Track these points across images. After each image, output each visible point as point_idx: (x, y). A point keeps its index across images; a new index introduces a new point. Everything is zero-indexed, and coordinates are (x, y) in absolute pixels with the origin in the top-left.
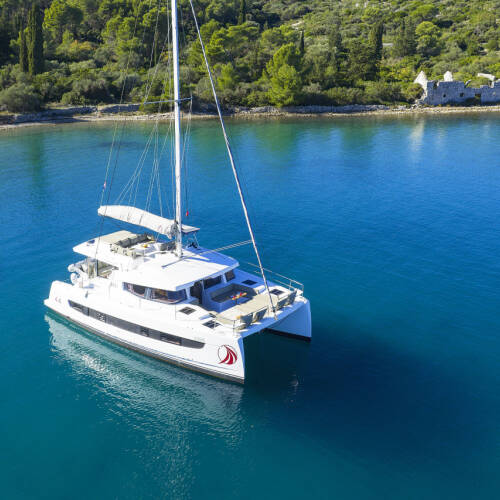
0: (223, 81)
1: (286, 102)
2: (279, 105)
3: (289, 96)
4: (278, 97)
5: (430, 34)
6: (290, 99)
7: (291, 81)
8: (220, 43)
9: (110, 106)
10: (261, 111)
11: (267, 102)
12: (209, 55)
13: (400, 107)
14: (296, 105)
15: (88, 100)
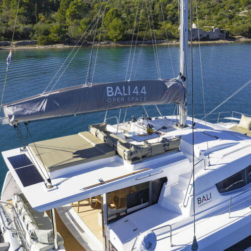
0: (81, 28)
1: (119, 38)
2: (115, 40)
3: (119, 35)
4: (114, 35)
5: (172, 11)
6: (121, 37)
7: (120, 27)
8: (75, 8)
9: (20, 41)
10: (105, 44)
11: (108, 39)
12: (70, 15)
13: (174, 41)
14: (123, 40)
15: (6, 39)
